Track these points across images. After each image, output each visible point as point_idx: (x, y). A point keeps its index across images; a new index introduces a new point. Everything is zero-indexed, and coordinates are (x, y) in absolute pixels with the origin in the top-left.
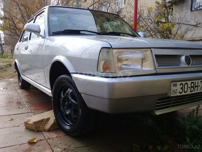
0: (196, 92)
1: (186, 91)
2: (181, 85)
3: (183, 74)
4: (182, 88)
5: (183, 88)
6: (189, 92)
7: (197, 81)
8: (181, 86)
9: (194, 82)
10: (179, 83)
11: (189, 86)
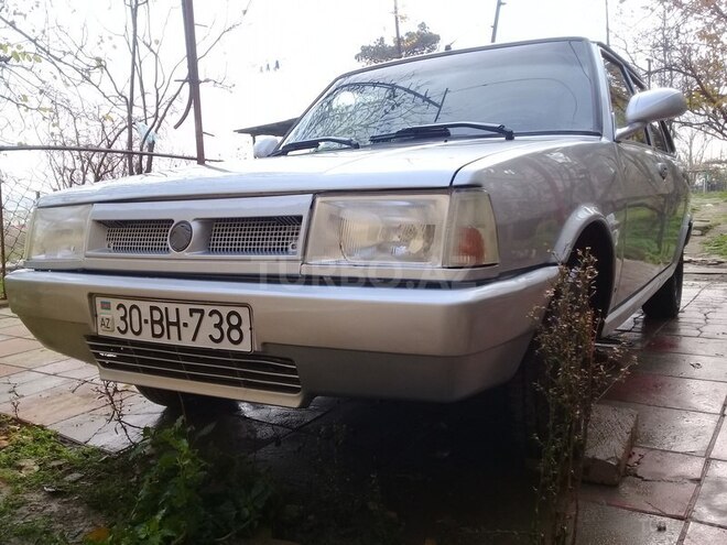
0: (174, 341)
1: (137, 330)
2: (122, 309)
3: (156, 280)
4: (123, 318)
5: (128, 319)
6: (146, 337)
7: (172, 307)
8: (122, 311)
9: (163, 306)
10: (114, 303)
11: (146, 315)
